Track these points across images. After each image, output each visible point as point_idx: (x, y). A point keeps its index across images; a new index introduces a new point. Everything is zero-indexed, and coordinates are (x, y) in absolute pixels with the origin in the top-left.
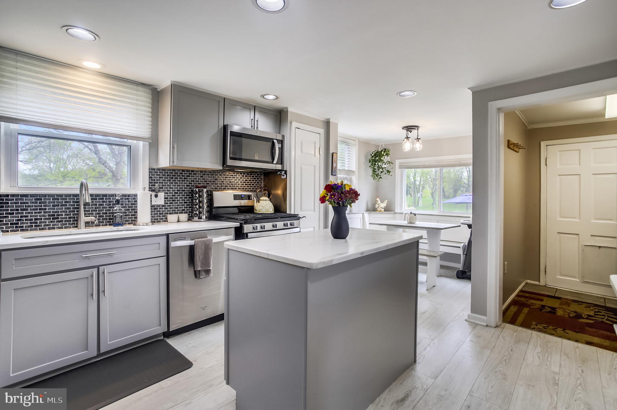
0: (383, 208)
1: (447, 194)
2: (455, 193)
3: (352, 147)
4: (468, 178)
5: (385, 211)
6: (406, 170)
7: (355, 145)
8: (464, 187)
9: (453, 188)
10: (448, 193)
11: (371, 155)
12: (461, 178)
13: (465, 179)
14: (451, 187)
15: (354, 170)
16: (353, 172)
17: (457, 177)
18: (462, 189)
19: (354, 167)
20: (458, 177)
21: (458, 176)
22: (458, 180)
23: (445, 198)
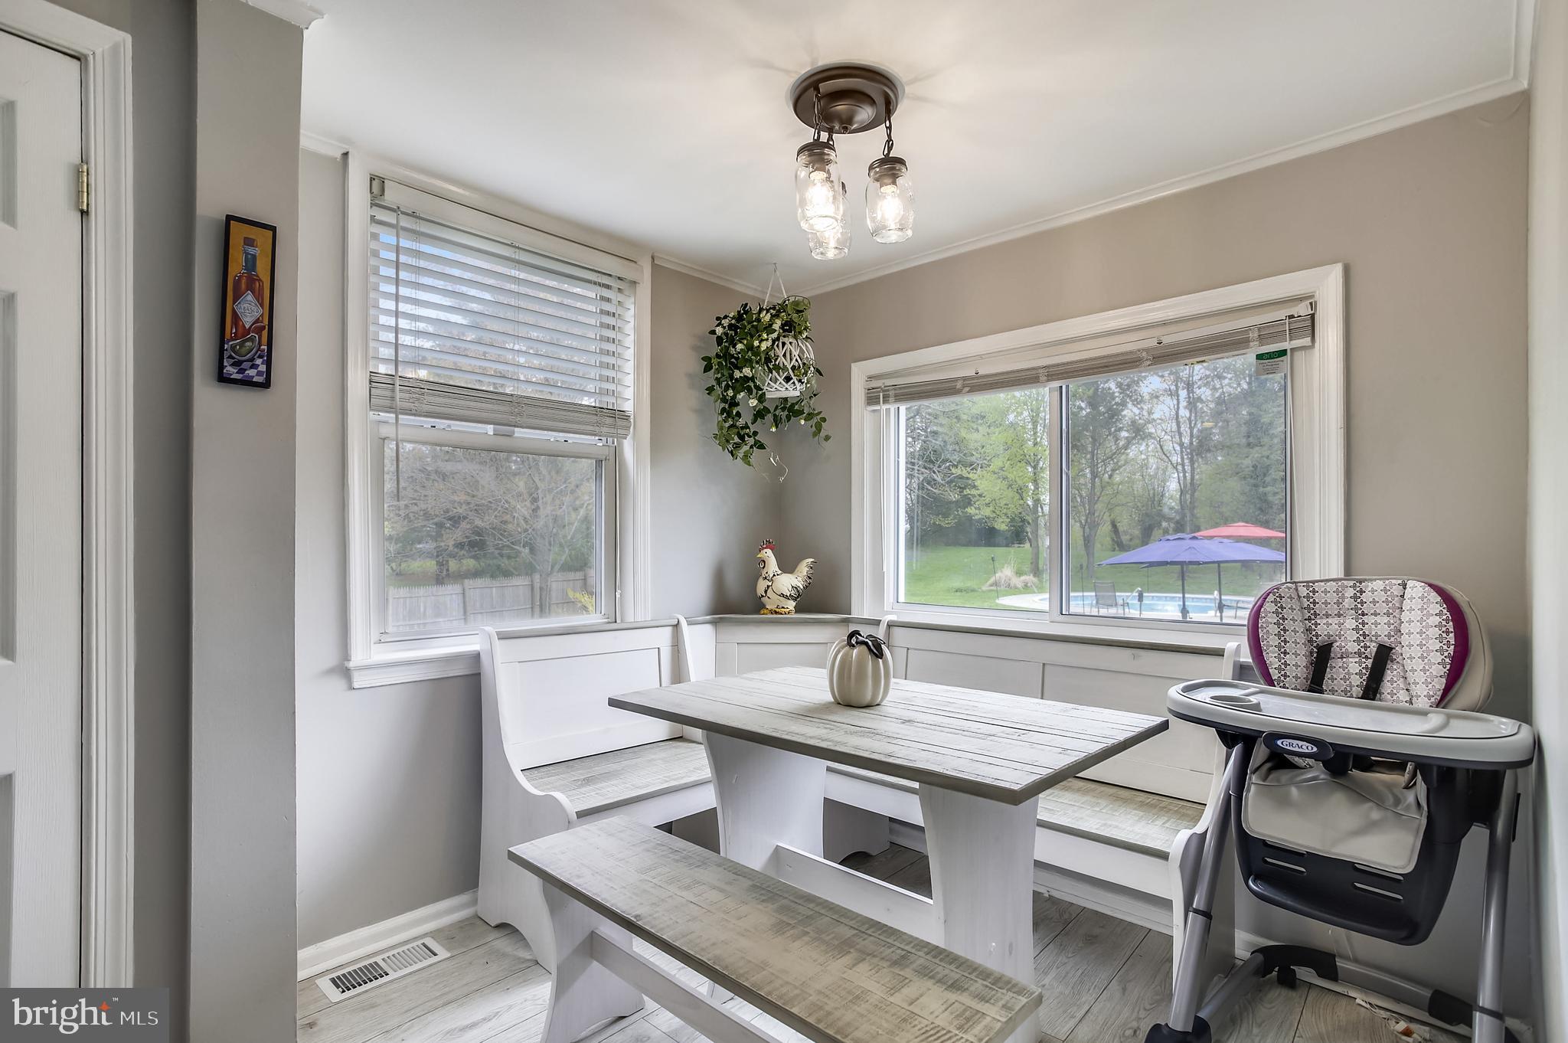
0: (787, 597)
1: (1125, 538)
2: (1146, 536)
3: (621, 297)
4: (1181, 496)
5: (798, 610)
6: (903, 408)
7: (635, 282)
8: (1169, 520)
9: (1141, 523)
10: (1128, 537)
11: (713, 332)
12: (1162, 496)
13: (1171, 497)
14: (1137, 518)
15: (628, 407)
16: (623, 416)
17: (1151, 492)
18: (1164, 524)
19: (629, 393)
20: (1154, 495)
21: (1154, 489)
22: (1154, 500)
23: (1120, 550)
